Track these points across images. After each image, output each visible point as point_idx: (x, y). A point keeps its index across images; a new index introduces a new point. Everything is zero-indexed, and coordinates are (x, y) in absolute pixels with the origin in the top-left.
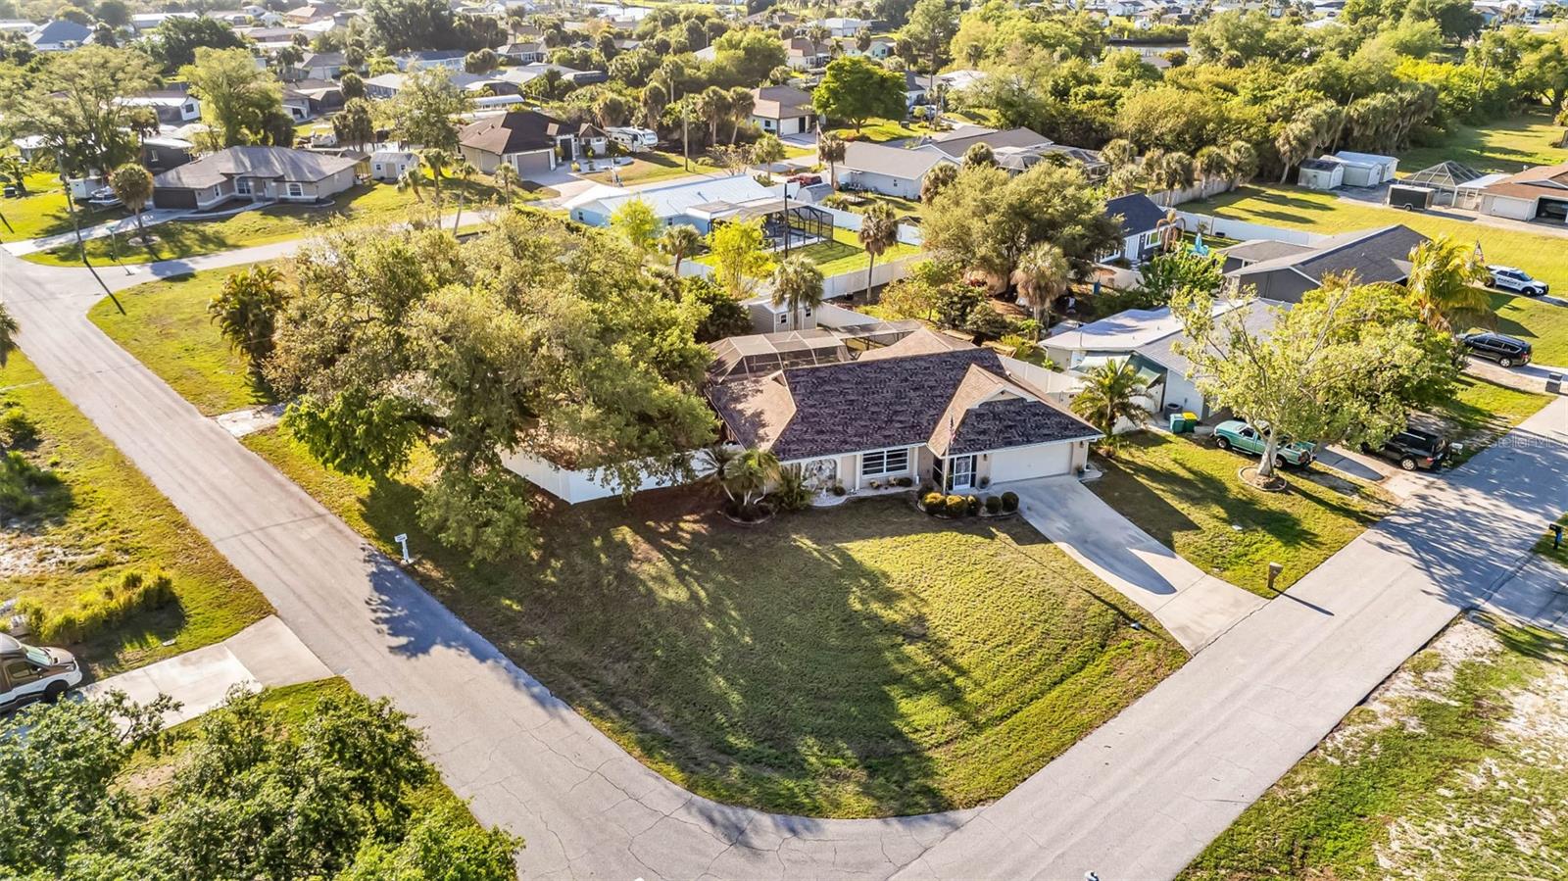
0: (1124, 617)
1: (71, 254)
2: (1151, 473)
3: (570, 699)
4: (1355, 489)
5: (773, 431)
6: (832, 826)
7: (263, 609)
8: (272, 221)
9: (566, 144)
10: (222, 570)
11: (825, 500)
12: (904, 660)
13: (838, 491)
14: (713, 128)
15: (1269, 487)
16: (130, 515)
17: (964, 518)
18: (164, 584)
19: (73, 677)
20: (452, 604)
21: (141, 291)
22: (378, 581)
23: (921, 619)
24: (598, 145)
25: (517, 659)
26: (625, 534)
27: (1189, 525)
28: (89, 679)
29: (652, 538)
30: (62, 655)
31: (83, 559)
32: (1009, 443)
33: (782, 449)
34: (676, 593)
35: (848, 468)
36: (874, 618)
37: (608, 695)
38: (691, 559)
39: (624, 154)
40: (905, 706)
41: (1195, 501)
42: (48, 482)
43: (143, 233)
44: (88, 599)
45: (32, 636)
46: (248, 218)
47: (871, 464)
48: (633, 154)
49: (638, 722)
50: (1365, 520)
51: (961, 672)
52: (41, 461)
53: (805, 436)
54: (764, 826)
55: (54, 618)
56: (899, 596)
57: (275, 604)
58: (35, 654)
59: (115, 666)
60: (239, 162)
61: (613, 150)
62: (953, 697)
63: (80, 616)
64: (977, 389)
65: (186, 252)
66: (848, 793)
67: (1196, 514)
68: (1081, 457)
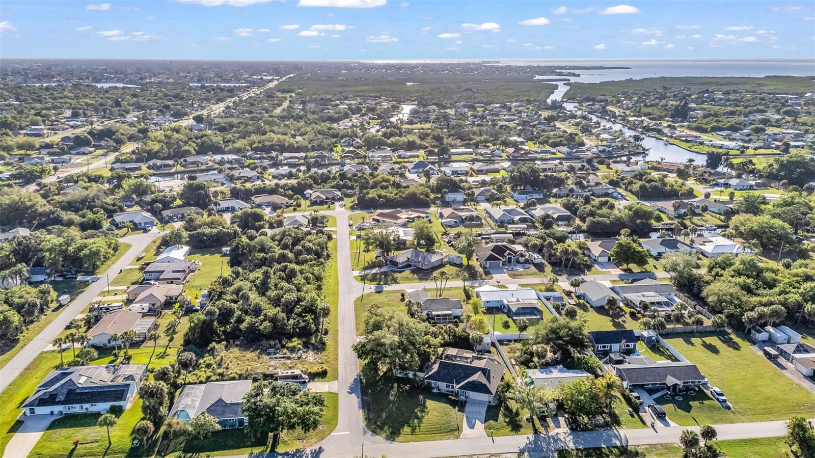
0: (458, 429)
1: (363, 278)
2: (507, 408)
3: (363, 408)
4: (546, 427)
5: (430, 373)
6: (377, 437)
7: (337, 379)
8: (411, 275)
9: (510, 259)
10: (336, 370)
11: (435, 391)
12: (413, 421)
13: (439, 390)
14: (563, 259)
15: (527, 420)
16: (331, 356)
17: (454, 403)
18: (326, 370)
19: (307, 381)
20: (362, 388)
21: (369, 295)
22: (355, 379)
23: (423, 417)
24: (522, 260)
25: (362, 399)
26: (396, 385)
27: (496, 420)
28: (309, 381)
29: (399, 387)
30: (307, 377)
31: (320, 361)
32: (472, 391)
33: (429, 378)
34: (392, 398)
35: (443, 386)
36: (416, 413)
37: (369, 410)
38: (400, 394)
39: (530, 263)
40: (405, 427)
41: (505, 416)
42: (324, 344)
43: (381, 273)
44: (316, 369)
45: (305, 373)
46: (407, 273)
47: (448, 386)
48: (533, 263)
49: (369, 415)
50: (536, 431)
51: (419, 426)
52: (325, 338)
53: (436, 377)
54: (370, 432)
55: (309, 371)
56: (424, 411)
57: (339, 377)
58: (303, 376)
59: (313, 381)
60: (412, 255)
61: (527, 261)
62: (414, 430)
63: (312, 371)
64: (477, 377)
65: (386, 283)
66: (384, 435)
67: (501, 418)
68: (491, 400)
